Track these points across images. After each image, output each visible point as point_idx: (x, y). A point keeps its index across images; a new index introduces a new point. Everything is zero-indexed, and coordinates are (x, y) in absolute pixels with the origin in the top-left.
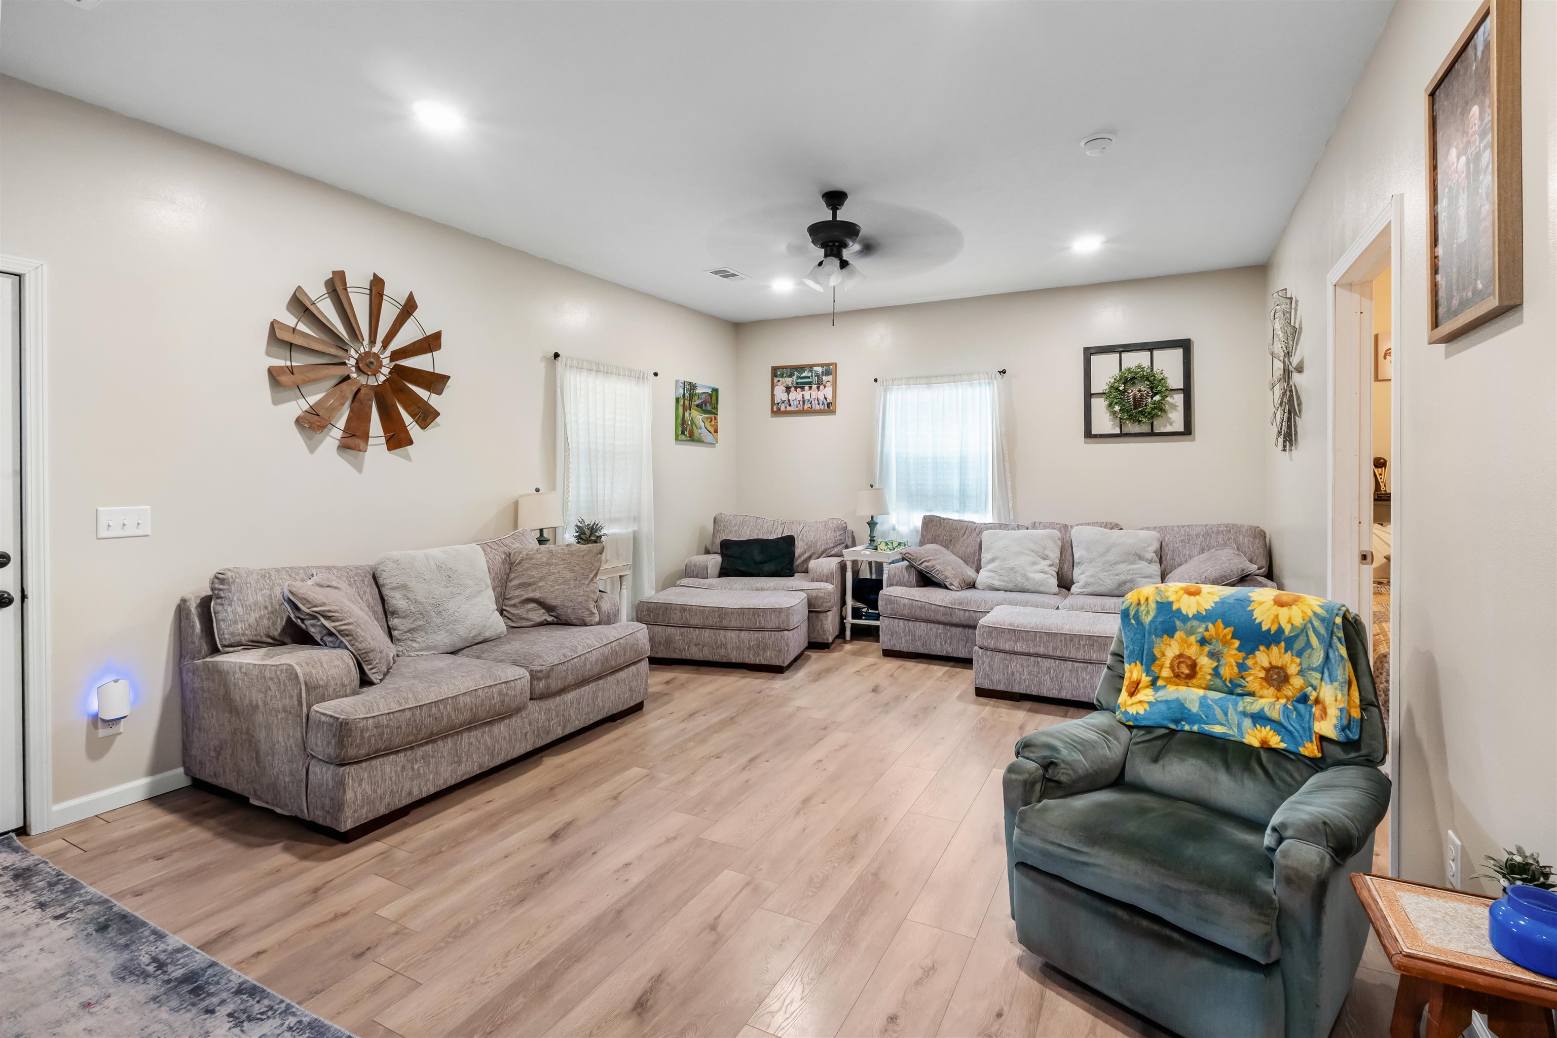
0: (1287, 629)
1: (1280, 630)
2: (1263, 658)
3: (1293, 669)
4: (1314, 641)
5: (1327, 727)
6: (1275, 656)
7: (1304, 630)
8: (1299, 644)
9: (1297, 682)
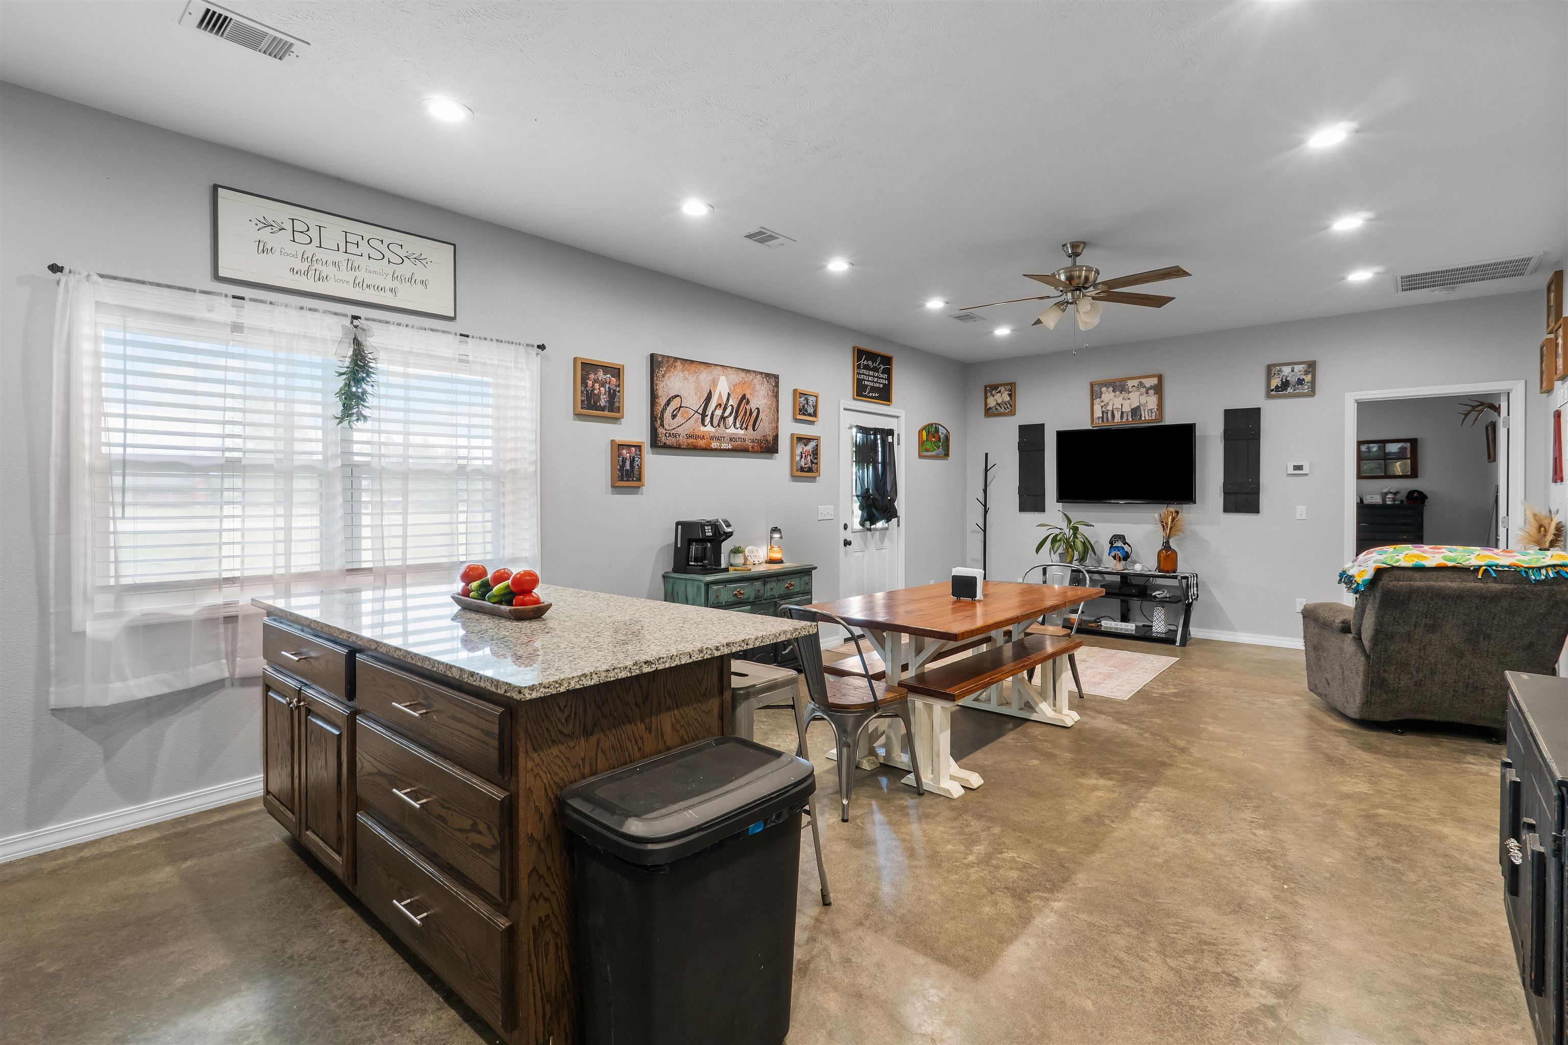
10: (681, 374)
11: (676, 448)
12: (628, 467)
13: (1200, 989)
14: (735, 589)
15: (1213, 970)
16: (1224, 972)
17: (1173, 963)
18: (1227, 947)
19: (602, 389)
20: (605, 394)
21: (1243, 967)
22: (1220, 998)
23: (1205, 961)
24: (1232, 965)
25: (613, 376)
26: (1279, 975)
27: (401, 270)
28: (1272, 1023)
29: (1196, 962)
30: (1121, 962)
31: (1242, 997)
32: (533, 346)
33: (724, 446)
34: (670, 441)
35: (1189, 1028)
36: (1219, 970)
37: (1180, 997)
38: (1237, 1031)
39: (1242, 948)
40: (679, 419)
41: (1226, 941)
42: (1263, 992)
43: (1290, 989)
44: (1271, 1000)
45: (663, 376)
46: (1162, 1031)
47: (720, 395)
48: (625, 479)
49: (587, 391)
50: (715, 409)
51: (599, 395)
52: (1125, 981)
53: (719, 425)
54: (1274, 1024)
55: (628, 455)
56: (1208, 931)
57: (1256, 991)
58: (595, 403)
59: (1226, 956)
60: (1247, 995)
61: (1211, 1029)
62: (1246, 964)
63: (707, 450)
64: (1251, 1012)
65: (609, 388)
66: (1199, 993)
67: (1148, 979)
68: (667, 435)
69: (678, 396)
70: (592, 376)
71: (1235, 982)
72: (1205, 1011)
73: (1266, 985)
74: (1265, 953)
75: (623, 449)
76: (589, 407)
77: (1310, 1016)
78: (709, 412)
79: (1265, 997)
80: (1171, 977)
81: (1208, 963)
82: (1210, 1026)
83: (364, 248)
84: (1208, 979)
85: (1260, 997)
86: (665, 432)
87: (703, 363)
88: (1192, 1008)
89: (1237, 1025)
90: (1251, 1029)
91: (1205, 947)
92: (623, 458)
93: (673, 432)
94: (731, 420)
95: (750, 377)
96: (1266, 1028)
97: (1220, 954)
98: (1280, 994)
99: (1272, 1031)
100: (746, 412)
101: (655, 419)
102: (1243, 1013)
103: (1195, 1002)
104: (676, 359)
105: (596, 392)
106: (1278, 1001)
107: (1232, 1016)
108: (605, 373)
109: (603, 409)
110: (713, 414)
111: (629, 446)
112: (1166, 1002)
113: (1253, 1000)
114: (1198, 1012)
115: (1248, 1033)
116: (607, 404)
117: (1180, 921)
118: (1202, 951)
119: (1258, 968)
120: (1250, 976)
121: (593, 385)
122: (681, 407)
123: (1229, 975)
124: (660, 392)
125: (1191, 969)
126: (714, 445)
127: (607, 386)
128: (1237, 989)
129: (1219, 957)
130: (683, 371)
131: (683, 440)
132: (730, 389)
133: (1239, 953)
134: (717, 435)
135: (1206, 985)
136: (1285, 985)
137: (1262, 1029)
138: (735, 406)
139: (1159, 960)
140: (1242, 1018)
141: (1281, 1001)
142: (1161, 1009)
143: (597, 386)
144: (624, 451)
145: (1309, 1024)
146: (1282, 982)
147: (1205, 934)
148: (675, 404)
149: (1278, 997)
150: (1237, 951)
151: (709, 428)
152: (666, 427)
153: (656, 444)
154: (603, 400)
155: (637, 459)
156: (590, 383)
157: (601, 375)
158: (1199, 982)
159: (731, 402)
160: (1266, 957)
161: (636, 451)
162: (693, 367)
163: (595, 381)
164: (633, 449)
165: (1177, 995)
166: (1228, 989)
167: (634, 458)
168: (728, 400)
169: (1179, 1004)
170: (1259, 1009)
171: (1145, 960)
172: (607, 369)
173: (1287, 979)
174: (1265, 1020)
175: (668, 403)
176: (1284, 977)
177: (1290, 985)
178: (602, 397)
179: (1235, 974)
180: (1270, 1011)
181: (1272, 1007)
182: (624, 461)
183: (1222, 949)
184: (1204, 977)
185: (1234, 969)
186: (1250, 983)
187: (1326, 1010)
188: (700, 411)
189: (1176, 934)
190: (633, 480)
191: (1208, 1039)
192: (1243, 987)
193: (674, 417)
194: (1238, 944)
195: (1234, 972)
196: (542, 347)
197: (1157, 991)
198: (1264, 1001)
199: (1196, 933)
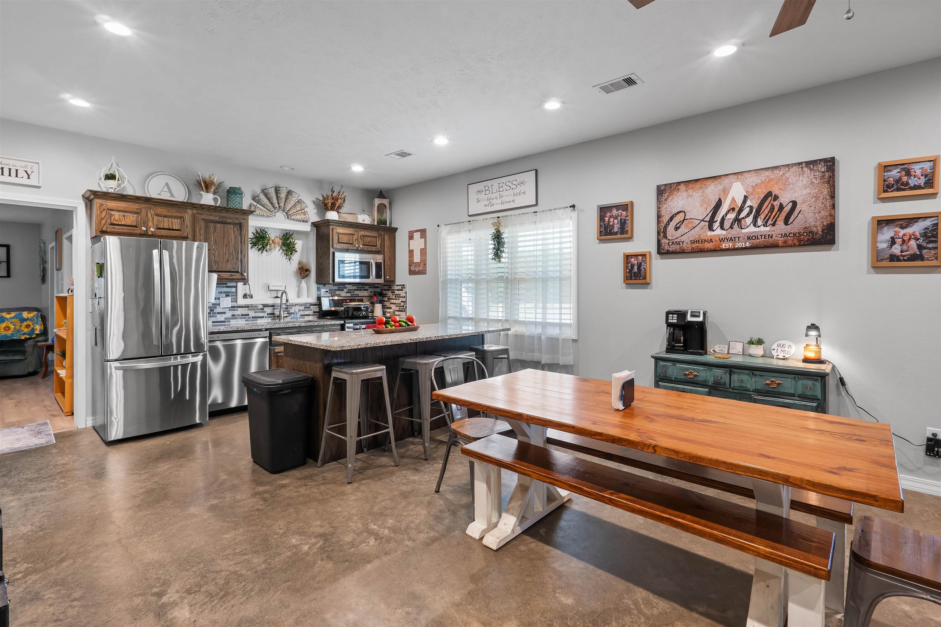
0: (30, 317)
1: (28, 318)
2: (25, 323)
3: (31, 324)
4: (35, 319)
5: (37, 332)
6: (28, 322)
7: (33, 317)
8: (32, 320)
9: (32, 326)
10: (684, 194)
11: (680, 253)
12: (635, 269)
13: (199, 575)
14: (687, 369)
15: (205, 587)
16: (199, 591)
17: (224, 573)
18: (213, 604)
19: (616, 221)
20: (617, 224)
21: (194, 602)
22: (187, 580)
23: (214, 587)
24: (200, 598)
25: (623, 211)
26: (173, 615)
27: (517, 191)
28: (155, 591)
29: (216, 583)
30: (242, 555)
31: (179, 589)
32: (568, 207)
33: (739, 245)
34: (672, 248)
35: (185, 560)
36: (202, 590)
37: (202, 566)
38: (166, 575)
39: (207, 611)
40: (683, 230)
41: (218, 606)
42: (172, 599)
43: (161, 613)
44: (165, 599)
45: (666, 200)
46: (192, 551)
47: (733, 200)
48: (633, 278)
49: (605, 225)
50: (726, 214)
51: (613, 226)
52: (229, 551)
53: (731, 227)
54: (153, 591)
55: (636, 262)
56: (233, 602)
57: (176, 597)
58: (610, 231)
59: (208, 599)
60: (177, 592)
61: (176, 567)
62: (195, 604)
63: (717, 251)
64: (168, 587)
65: (621, 219)
66: (197, 573)
67: (223, 560)
68: (670, 244)
69: (681, 212)
70: (608, 214)
71: (189, 592)
72: (186, 570)
73: (174, 604)
74: (193, 620)
75: (632, 258)
76: (606, 234)
77: (140, 610)
78: (718, 218)
79: (169, 598)
80: (218, 568)
81: (212, 588)
82: (178, 567)
83: (505, 187)
84: (201, 581)
85: (171, 596)
86: (668, 241)
87: (710, 178)
88: (193, 567)
89: (168, 577)
90: (161, 580)
91: (223, 593)
92: (632, 264)
93: (676, 240)
94: (749, 220)
95: (780, 173)
96: (155, 586)
97: (212, 597)
98: (163, 606)
99: (152, 588)
100: (773, 208)
101: (662, 233)
102: (171, 583)
103: (195, 569)
104: (679, 183)
105: (611, 224)
106: (161, 602)
107: (174, 578)
108: (617, 210)
109: (616, 234)
110: (723, 219)
111: (636, 256)
112: (204, 559)
113: (172, 592)
114: (188, 567)
115: (161, 579)
116: (619, 230)
117: (253, 593)
118: (221, 590)
119: (187, 609)
120: (186, 601)
121: (609, 220)
122: (684, 220)
123: (195, 592)
124: (663, 212)
125: (214, 578)
126: (724, 246)
127: (619, 218)
128: (184, 590)
129: (210, 595)
130: (687, 191)
131: (687, 246)
132: (747, 192)
133: (205, 606)
134: (729, 236)
135: (199, 579)
136: (166, 613)
137: (157, 585)
138: (755, 206)
139: (231, 569)
140: (169, 581)
141: (160, 604)
142: (203, 556)
143: (612, 219)
144: (633, 260)
145: (138, 605)
146: (168, 613)
147: (232, 599)
148: (680, 217)
149: (163, 604)
150: (207, 606)
151: (718, 232)
152: (669, 237)
153: (662, 252)
154: (616, 228)
155: (643, 264)
156: (607, 219)
157: (615, 212)
158: (203, 577)
159: (749, 203)
160: (189, 618)
161: (642, 259)
162: (698, 185)
163: (611, 217)
164: (640, 257)
165: (204, 565)
166: (188, 586)
167: (641, 263)
168: (744, 202)
169: (199, 563)
170: (166, 591)
171: (236, 564)
172: (618, 207)
173: (167, 617)
174: (159, 589)
175: (671, 219)
176: (170, 617)
177: (163, 615)
178: (615, 226)
179: (193, 595)
180: (160, 595)
181: (161, 597)
182: (633, 266)
183: (214, 600)
184: (204, 580)
185: (197, 597)
186: (182, 598)
187: (135, 619)
188: (708, 219)
189: (244, 586)
190: (640, 279)
191: (174, 564)
192: (183, 593)
193: (677, 228)
194: (211, 610)
195: (195, 595)
196: (573, 206)
197: (214, 560)
198: (167, 596)
199: (237, 595)
